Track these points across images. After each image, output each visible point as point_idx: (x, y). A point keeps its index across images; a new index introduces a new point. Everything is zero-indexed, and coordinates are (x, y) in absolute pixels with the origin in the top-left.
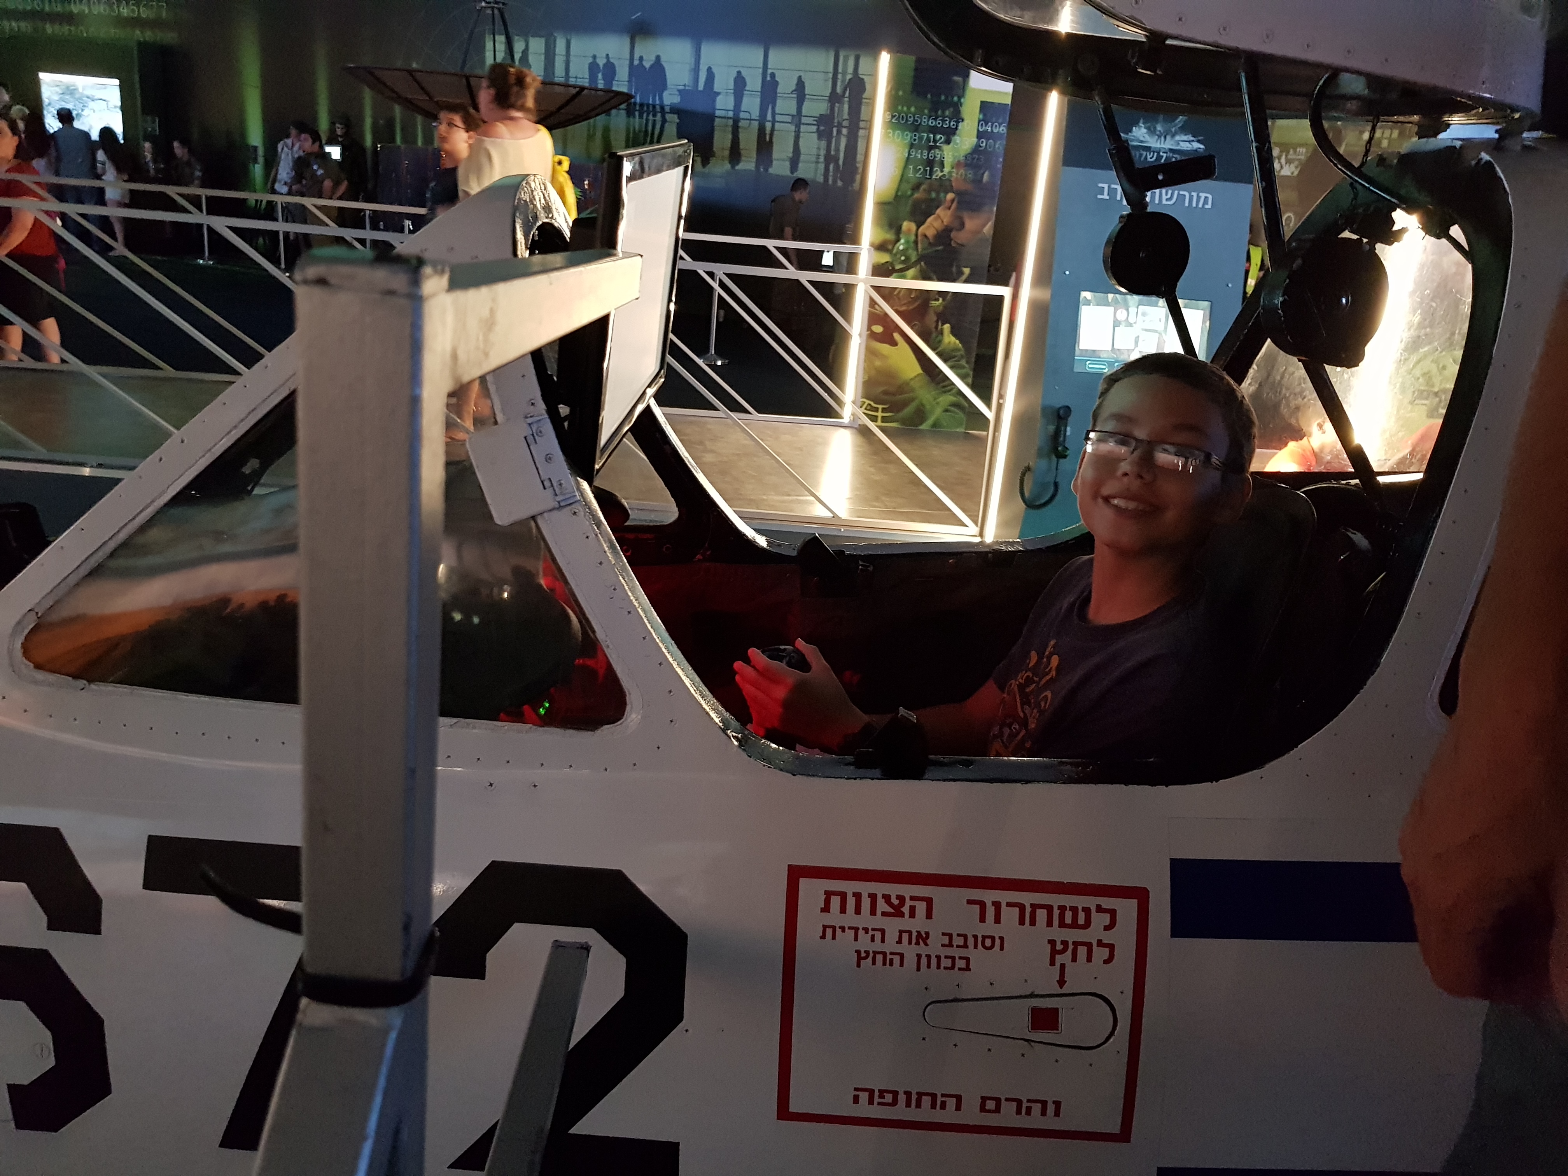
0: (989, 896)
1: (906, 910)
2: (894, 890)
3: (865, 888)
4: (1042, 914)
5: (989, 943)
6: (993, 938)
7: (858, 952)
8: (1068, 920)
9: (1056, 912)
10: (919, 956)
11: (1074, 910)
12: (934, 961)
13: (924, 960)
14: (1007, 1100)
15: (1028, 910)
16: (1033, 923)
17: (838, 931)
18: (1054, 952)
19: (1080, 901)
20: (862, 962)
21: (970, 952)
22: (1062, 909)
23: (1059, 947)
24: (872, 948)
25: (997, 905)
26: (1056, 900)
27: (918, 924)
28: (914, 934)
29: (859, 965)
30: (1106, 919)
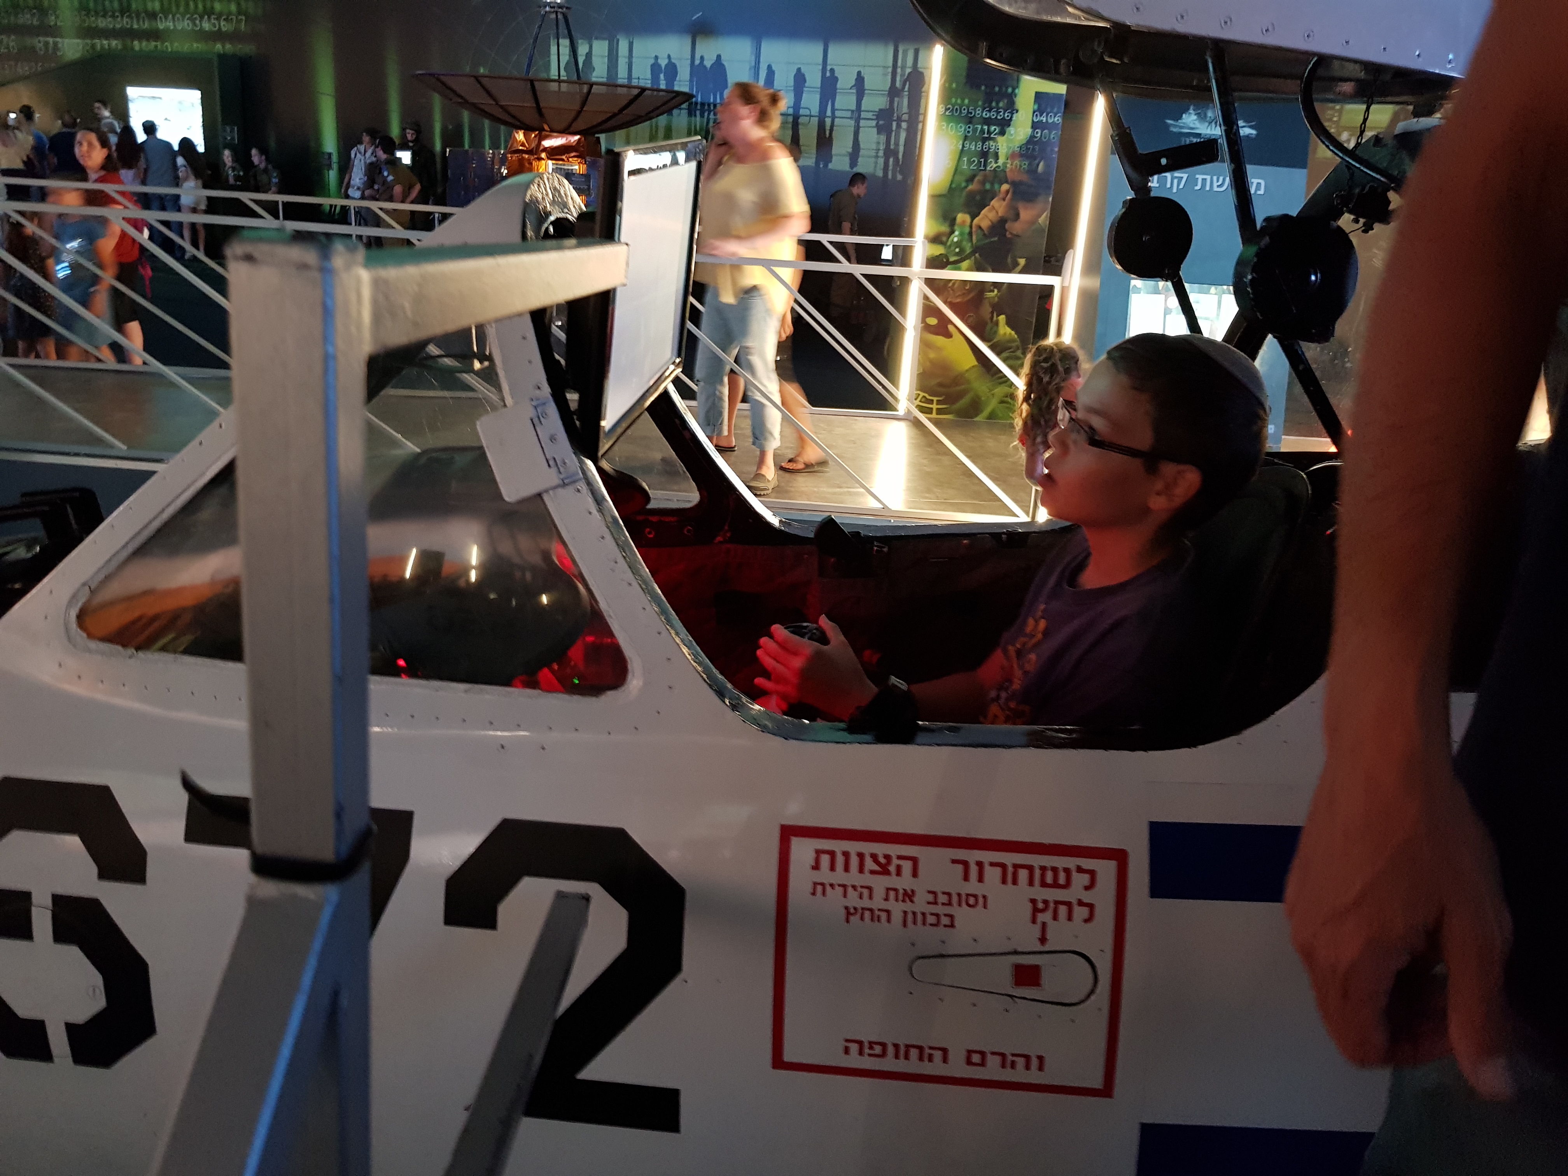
0: (973, 856)
1: (892, 869)
2: (881, 849)
3: (853, 847)
4: (1023, 874)
5: (972, 901)
6: (975, 896)
7: (846, 908)
8: (1049, 879)
9: (1037, 873)
10: (905, 913)
11: (1055, 870)
12: (919, 917)
13: (910, 917)
14: (993, 1053)
15: (1010, 870)
16: (1015, 882)
17: (828, 888)
18: (1036, 911)
19: (1060, 862)
20: (852, 918)
21: (954, 910)
22: (1043, 869)
23: (1041, 906)
24: (860, 904)
25: (980, 864)
26: (1037, 860)
27: (905, 882)
28: (901, 891)
29: (848, 921)
30: (1085, 879)
